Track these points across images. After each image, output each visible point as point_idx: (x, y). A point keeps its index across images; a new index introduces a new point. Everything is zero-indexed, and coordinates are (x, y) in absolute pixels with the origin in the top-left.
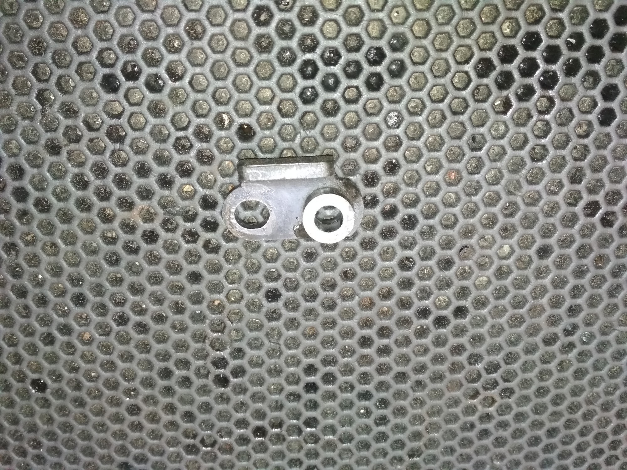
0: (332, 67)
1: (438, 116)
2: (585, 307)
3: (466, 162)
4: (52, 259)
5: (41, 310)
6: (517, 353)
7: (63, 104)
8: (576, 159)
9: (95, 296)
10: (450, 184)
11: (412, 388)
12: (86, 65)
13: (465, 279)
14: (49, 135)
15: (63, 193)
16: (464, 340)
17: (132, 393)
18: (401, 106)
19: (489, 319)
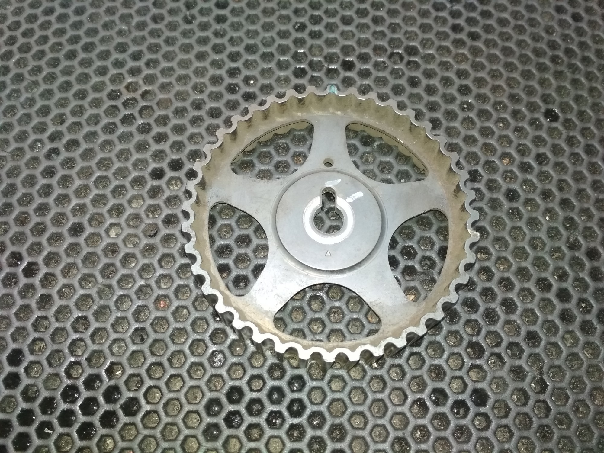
0: (275, 410)
1: (175, 361)
2: (39, 176)
3: (150, 318)
4: (536, 234)
5: (548, 187)
6: (105, 133)
7: (523, 379)
8: (46, 318)
9: (497, 199)
10: (166, 296)
11: (205, 103)
12: (501, 415)
13: (153, 206)
14: (537, 350)
15: (525, 296)
16: (154, 147)
17: (465, 106)
18: (211, 371)
19: (131, 167)
